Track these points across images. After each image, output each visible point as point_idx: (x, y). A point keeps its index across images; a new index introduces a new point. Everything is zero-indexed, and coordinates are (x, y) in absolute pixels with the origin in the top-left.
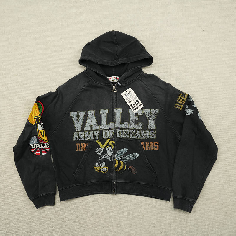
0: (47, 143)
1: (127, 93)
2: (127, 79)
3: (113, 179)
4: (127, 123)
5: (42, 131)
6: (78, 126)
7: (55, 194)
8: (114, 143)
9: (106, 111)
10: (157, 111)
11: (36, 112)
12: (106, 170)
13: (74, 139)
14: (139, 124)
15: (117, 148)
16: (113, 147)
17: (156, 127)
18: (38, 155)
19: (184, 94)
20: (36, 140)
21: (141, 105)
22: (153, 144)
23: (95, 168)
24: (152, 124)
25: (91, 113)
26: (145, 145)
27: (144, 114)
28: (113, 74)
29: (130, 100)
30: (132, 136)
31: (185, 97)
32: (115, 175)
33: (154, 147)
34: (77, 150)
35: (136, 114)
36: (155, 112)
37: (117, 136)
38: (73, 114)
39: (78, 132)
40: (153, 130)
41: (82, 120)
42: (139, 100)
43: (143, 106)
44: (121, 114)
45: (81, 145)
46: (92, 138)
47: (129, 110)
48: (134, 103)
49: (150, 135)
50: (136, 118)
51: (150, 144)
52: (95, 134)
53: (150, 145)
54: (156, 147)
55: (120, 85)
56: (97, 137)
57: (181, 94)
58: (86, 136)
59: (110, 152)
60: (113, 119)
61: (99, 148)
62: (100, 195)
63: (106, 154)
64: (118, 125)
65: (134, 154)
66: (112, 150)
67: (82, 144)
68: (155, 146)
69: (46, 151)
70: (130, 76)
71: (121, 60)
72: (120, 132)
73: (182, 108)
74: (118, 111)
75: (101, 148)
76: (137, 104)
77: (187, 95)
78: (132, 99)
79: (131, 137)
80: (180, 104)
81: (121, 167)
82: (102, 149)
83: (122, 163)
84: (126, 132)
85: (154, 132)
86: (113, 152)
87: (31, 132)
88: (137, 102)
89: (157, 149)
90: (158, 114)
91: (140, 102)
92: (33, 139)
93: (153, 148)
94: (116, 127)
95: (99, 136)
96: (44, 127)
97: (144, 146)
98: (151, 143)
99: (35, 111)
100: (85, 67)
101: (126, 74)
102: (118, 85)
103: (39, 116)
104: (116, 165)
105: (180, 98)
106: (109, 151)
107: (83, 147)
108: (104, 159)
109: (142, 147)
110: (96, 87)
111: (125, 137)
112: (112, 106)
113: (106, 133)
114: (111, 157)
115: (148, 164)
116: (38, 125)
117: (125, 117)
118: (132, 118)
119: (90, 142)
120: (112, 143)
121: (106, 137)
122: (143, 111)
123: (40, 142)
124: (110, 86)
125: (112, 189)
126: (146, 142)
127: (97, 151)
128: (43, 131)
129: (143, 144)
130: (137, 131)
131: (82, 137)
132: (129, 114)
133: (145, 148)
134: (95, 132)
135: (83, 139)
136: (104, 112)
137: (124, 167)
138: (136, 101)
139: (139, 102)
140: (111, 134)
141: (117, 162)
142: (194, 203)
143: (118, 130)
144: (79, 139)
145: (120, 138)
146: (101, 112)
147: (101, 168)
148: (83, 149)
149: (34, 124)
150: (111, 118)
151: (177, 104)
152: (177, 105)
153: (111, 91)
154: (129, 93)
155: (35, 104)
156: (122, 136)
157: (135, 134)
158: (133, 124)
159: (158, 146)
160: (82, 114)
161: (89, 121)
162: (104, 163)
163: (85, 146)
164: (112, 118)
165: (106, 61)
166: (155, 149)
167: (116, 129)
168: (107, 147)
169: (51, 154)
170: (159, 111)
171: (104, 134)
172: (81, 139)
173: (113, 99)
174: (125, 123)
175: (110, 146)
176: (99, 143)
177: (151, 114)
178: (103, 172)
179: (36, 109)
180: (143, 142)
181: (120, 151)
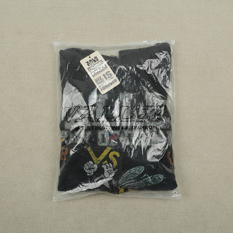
8: (118, 156)
9: (105, 96)
16: (115, 163)
59: (109, 173)
61: (91, 162)
63: (102, 176)
66: (114, 169)
75: (94, 163)
82: (96, 166)
86: (116, 173)
106: (108, 170)
113: (103, 137)
114: (110, 182)
120: (115, 156)
121: (103, 144)
136: (101, 98)
141: (122, 191)
143: (126, 132)
168: (104, 163)
171: (100, 137)
181: (128, 171)
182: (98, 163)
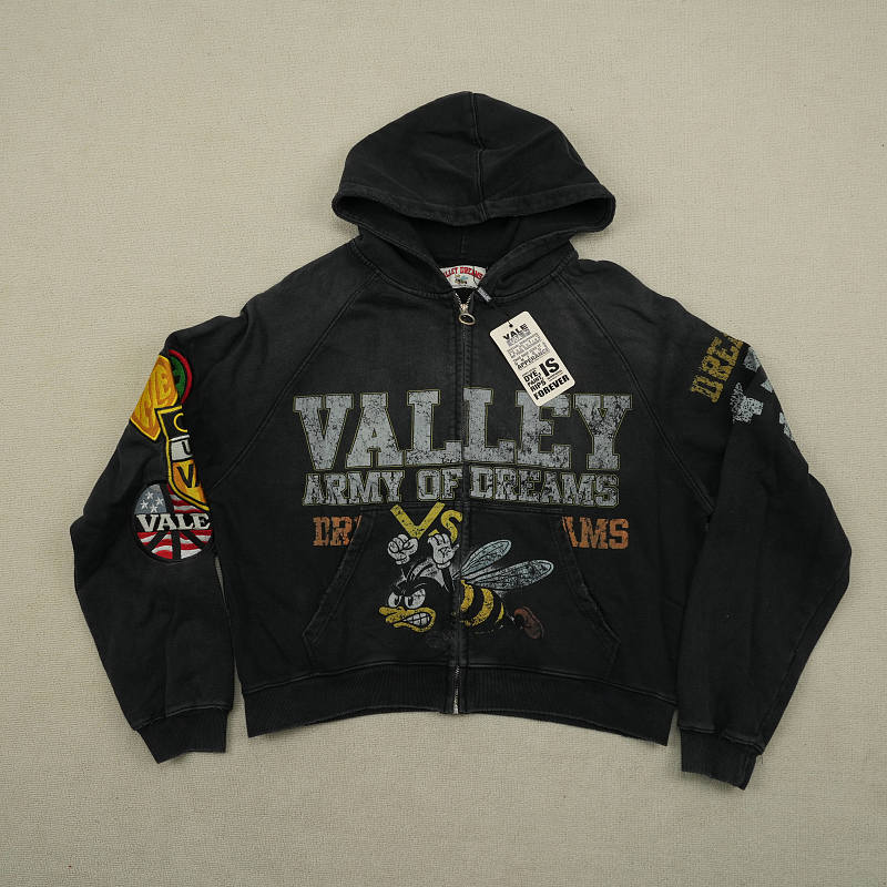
0: (204, 511)
1: (513, 329)
2: (513, 278)
3: (454, 655)
4: (511, 445)
5: (185, 466)
6: (323, 450)
7: (229, 707)
8: (460, 519)
9: (433, 397)
10: (625, 401)
11: (166, 390)
12: (428, 623)
13: (308, 500)
14: (557, 448)
15: (470, 538)
16: (454, 533)
17: (622, 461)
18: (165, 557)
19: (727, 342)
20: (160, 501)
21: (565, 378)
22: (608, 526)
23: (383, 610)
24: (604, 452)
25: (374, 404)
26: (577, 527)
27: (575, 413)
28: (462, 257)
29: (526, 358)
30: (530, 493)
31: (731, 354)
32: (462, 642)
33: (609, 536)
34: (318, 542)
35: (546, 413)
36: (618, 406)
37: (473, 494)
38: (306, 406)
39: (323, 473)
40: (609, 472)
41: (340, 429)
42: (558, 360)
43: (571, 383)
44: (490, 409)
45: (331, 522)
46: (377, 498)
47: (520, 394)
48: (539, 370)
49: (595, 493)
50: (546, 427)
51: (595, 526)
52: (388, 482)
53: (597, 531)
54: (619, 540)
55: (488, 298)
56: (394, 496)
57: (717, 341)
58: (353, 488)
59: (442, 553)
60: (457, 429)
61: (403, 537)
62: (402, 715)
63: (430, 561)
64: (477, 450)
65: (536, 564)
66: (453, 545)
67: (336, 521)
68: (614, 533)
69: (197, 544)
70: (528, 266)
71: (493, 206)
72: (483, 478)
73: (718, 395)
74: (478, 400)
75: (410, 538)
76: (551, 374)
77: (739, 345)
78: (531, 355)
79: (523, 498)
80: (712, 379)
81: (485, 612)
82: (414, 542)
83: (487, 594)
84: (506, 477)
85: (613, 482)
87: (144, 466)
88: (549, 367)
89: (624, 545)
90: (628, 413)
91: (562, 366)
92: (150, 496)
93: (607, 541)
94: (468, 458)
95: (401, 490)
96: (194, 449)
97: (572, 535)
98: (601, 522)
99: (162, 390)
100: (356, 227)
101: (512, 258)
102: (478, 300)
103: (175, 406)
104: (466, 604)
105: (715, 356)
106: (440, 547)
107: (340, 530)
108: (419, 579)
109: (564, 537)
110: (395, 304)
111: (502, 497)
112: (454, 377)
113: (429, 481)
114: (445, 572)
115: (586, 600)
116: (170, 443)
117: (504, 422)
118: (531, 425)
119: (369, 513)
120: (453, 520)
121: (429, 497)
122: (572, 401)
123: (175, 508)
124: (448, 304)
125: (448, 694)
126: (582, 520)
127: (392, 549)
128: (191, 467)
129: (570, 526)
130: (549, 477)
131: (338, 491)
132: (519, 411)
133: (579, 539)
134: (387, 476)
135: (342, 501)
136: (424, 402)
137: (495, 613)
138: (547, 362)
139: (557, 366)
140: (449, 484)
141: (469, 593)
142: (760, 752)
143: (476, 471)
144: (324, 502)
145: (484, 501)
146: (413, 398)
147: (410, 611)
148: (341, 538)
149: (155, 439)
150: (449, 424)
151: (702, 380)
152: (700, 384)
153: (452, 320)
154: (520, 329)
155: (160, 362)
156: (489, 494)
157: (538, 487)
158: (535, 448)
159: (624, 535)
160: (339, 406)
161: (364, 431)
162: (418, 593)
163: (348, 527)
164: (453, 423)
165: (438, 205)
166: (614, 545)
167: (466, 465)
168: (432, 534)
169: (216, 554)
170: (634, 403)
171: (421, 482)
172: (333, 502)
173: (457, 353)
174: (503, 444)
175: (443, 530)
176: (403, 518)
177: (603, 411)
178: (417, 630)
179: (166, 381)
180: (570, 519)
181: (481, 549)
182: (419, 536)
